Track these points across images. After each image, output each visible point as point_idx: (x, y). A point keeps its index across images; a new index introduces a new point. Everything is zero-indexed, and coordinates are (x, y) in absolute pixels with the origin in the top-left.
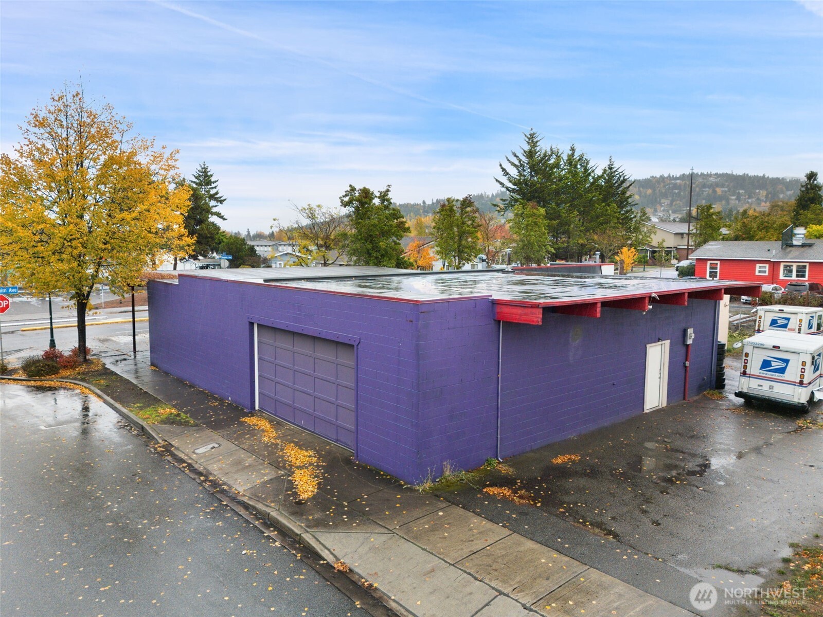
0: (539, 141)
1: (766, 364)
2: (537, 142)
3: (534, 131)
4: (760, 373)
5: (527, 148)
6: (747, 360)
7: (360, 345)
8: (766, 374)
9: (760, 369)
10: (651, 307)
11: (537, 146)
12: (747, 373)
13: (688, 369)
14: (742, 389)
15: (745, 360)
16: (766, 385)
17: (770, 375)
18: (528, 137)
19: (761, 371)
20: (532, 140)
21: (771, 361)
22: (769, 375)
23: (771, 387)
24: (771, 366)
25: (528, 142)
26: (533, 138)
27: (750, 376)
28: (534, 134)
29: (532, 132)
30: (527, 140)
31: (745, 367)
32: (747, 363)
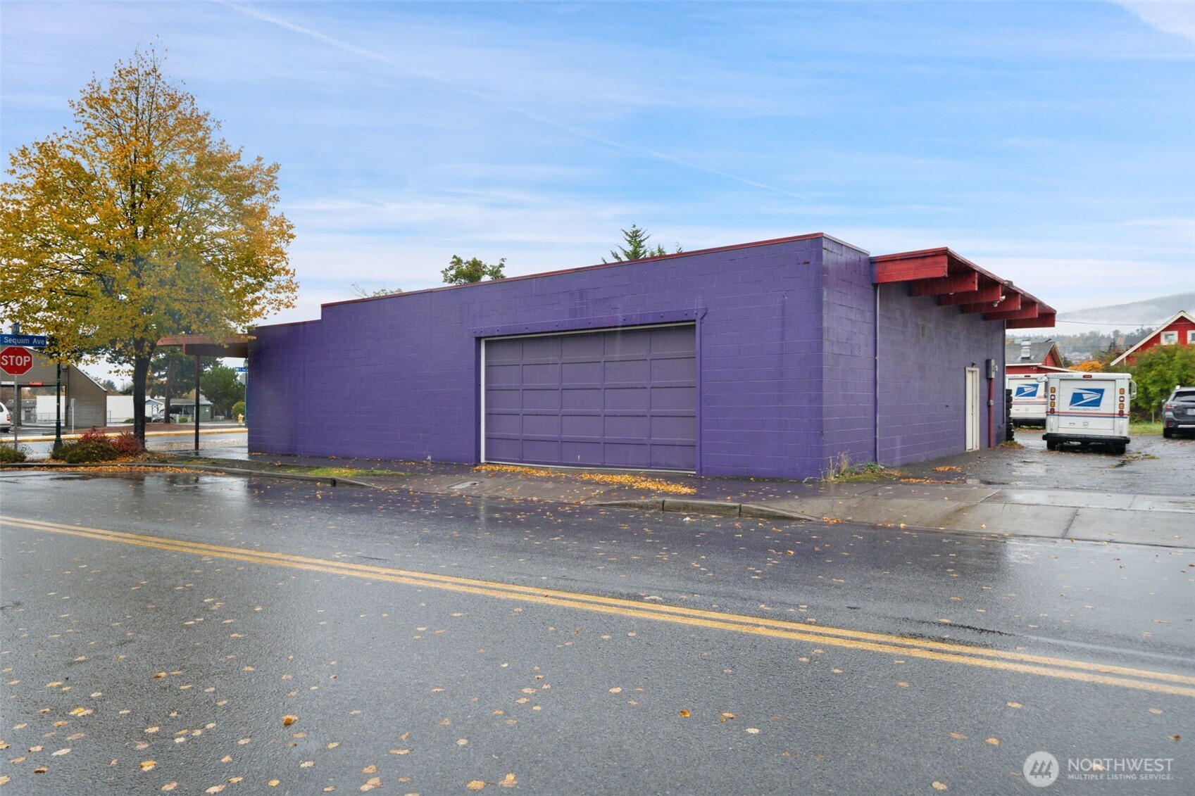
0: (644, 240)
1: (1077, 398)
2: (641, 241)
3: (637, 228)
4: (1071, 409)
5: (629, 248)
6: (1054, 395)
7: (705, 318)
8: (1078, 409)
9: (1071, 405)
10: (1004, 297)
11: (642, 247)
12: (1056, 411)
13: (992, 409)
14: (1051, 430)
15: (1052, 395)
16: (1079, 422)
17: (1084, 409)
18: (629, 236)
19: (1071, 407)
20: (635, 238)
21: (1081, 394)
22: (1081, 409)
23: (1086, 424)
24: (1083, 399)
25: (630, 242)
26: (636, 236)
27: (1059, 414)
28: (637, 231)
29: (634, 229)
30: (629, 239)
31: (1053, 404)
32: (1054, 399)
